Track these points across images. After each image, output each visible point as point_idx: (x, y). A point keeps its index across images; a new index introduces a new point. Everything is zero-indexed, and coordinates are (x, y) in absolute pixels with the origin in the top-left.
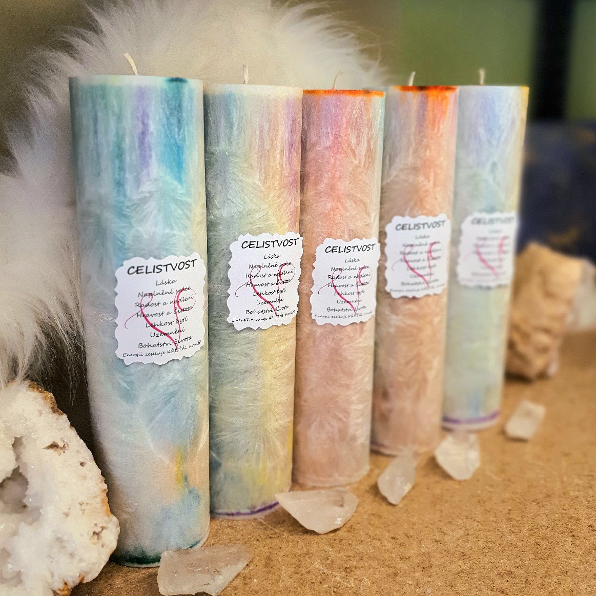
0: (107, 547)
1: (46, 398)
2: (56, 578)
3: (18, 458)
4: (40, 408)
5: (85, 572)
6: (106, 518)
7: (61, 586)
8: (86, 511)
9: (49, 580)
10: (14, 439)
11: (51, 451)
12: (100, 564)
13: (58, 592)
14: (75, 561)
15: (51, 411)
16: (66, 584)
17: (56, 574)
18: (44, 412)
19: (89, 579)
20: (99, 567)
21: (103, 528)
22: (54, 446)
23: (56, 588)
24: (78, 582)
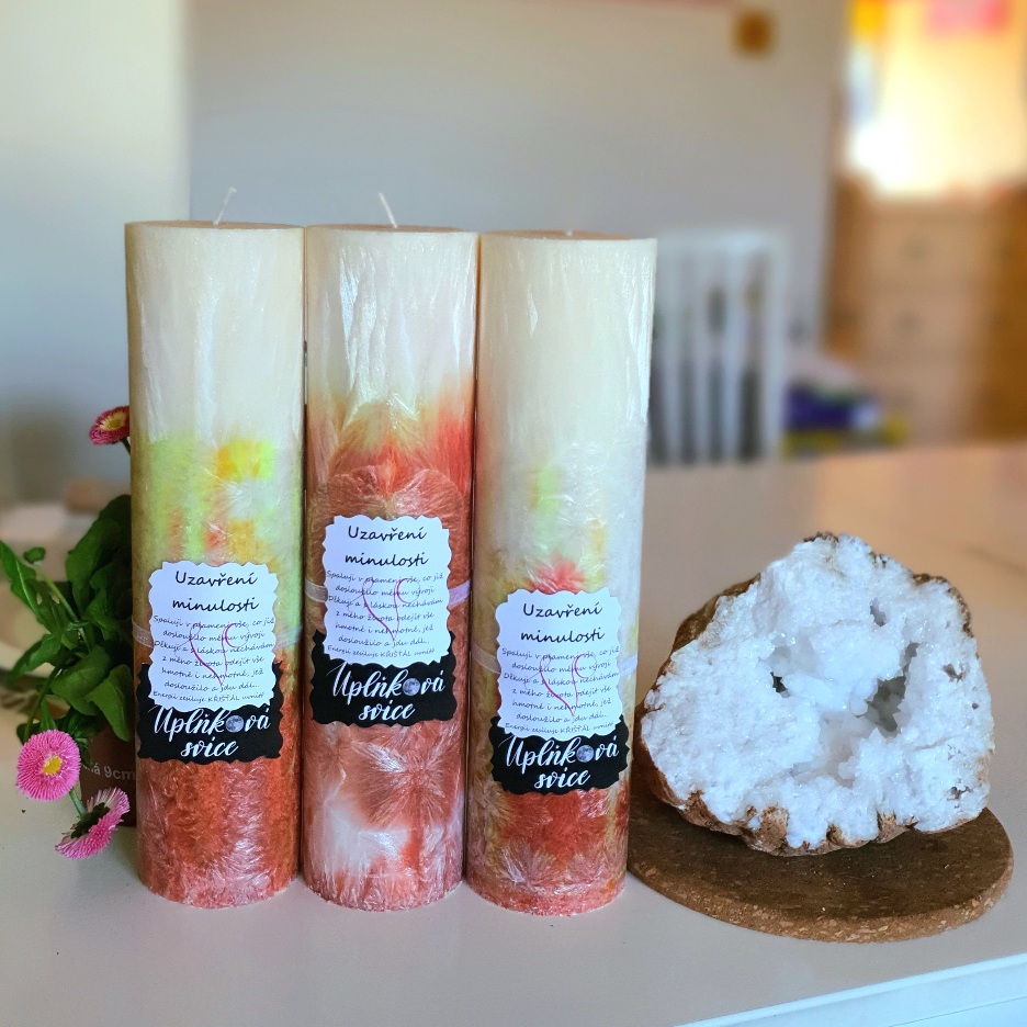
2: (887, 803)
3: (905, 668)
7: (888, 815)
8: (954, 758)
9: (879, 802)
10: (909, 643)
11: (944, 674)
13: (884, 818)
14: (916, 800)
15: (961, 627)
17: (889, 800)
18: (952, 625)
21: (967, 790)
23: (882, 812)
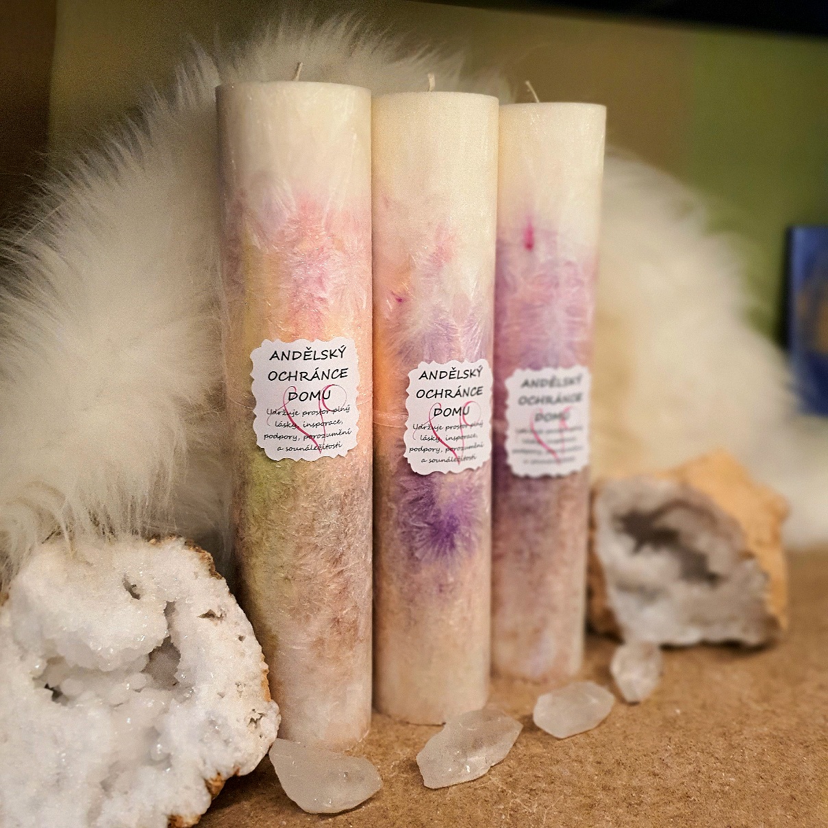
0: (265, 737)
1: (202, 558)
2: (208, 766)
3: (170, 626)
4: (197, 570)
5: (240, 764)
6: (266, 703)
7: (214, 776)
8: (243, 693)
9: (201, 766)
10: (166, 604)
11: (206, 620)
13: (211, 782)
14: (230, 750)
16: (219, 774)
17: (208, 761)
18: (200, 574)
19: (244, 771)
21: (262, 715)
22: (209, 615)
23: (208, 778)
24: (232, 773)
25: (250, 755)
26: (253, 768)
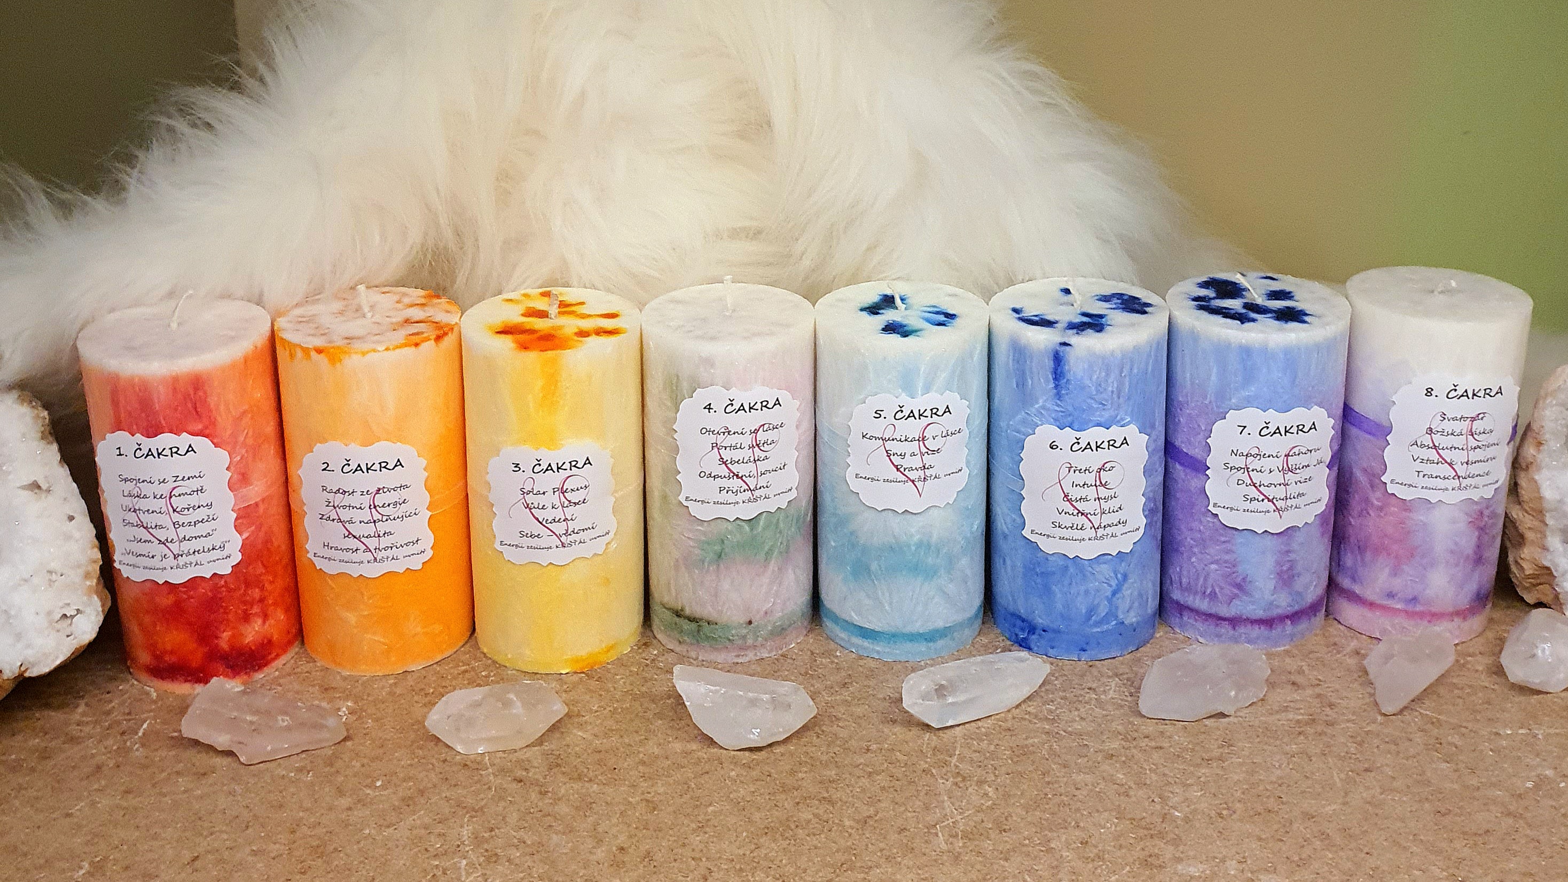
0: (75, 638)
1: (37, 417)
4: (26, 431)
5: (30, 664)
6: (85, 598)
12: (57, 658)
19: (34, 672)
20: (54, 661)
22: (35, 486)
24: (18, 672)
25: (45, 654)
26: (46, 670)
